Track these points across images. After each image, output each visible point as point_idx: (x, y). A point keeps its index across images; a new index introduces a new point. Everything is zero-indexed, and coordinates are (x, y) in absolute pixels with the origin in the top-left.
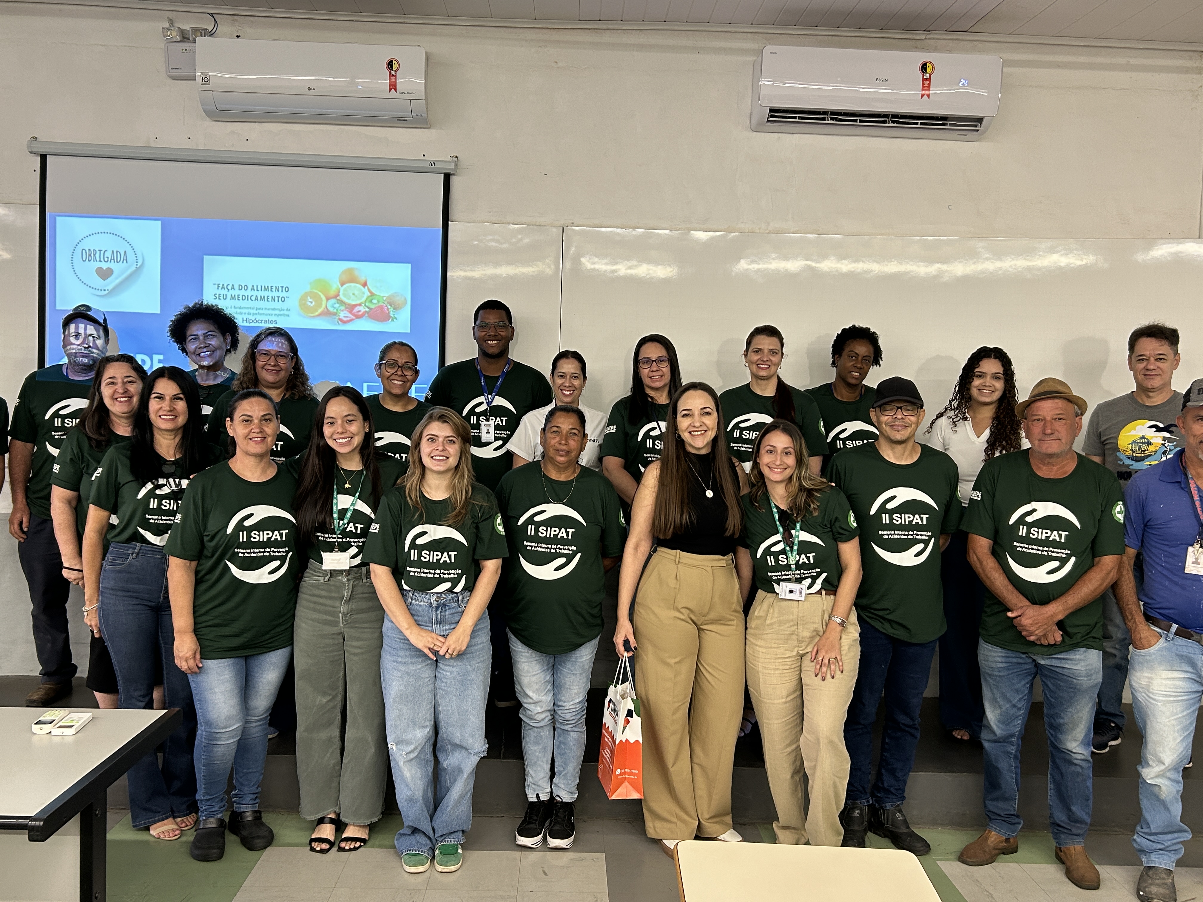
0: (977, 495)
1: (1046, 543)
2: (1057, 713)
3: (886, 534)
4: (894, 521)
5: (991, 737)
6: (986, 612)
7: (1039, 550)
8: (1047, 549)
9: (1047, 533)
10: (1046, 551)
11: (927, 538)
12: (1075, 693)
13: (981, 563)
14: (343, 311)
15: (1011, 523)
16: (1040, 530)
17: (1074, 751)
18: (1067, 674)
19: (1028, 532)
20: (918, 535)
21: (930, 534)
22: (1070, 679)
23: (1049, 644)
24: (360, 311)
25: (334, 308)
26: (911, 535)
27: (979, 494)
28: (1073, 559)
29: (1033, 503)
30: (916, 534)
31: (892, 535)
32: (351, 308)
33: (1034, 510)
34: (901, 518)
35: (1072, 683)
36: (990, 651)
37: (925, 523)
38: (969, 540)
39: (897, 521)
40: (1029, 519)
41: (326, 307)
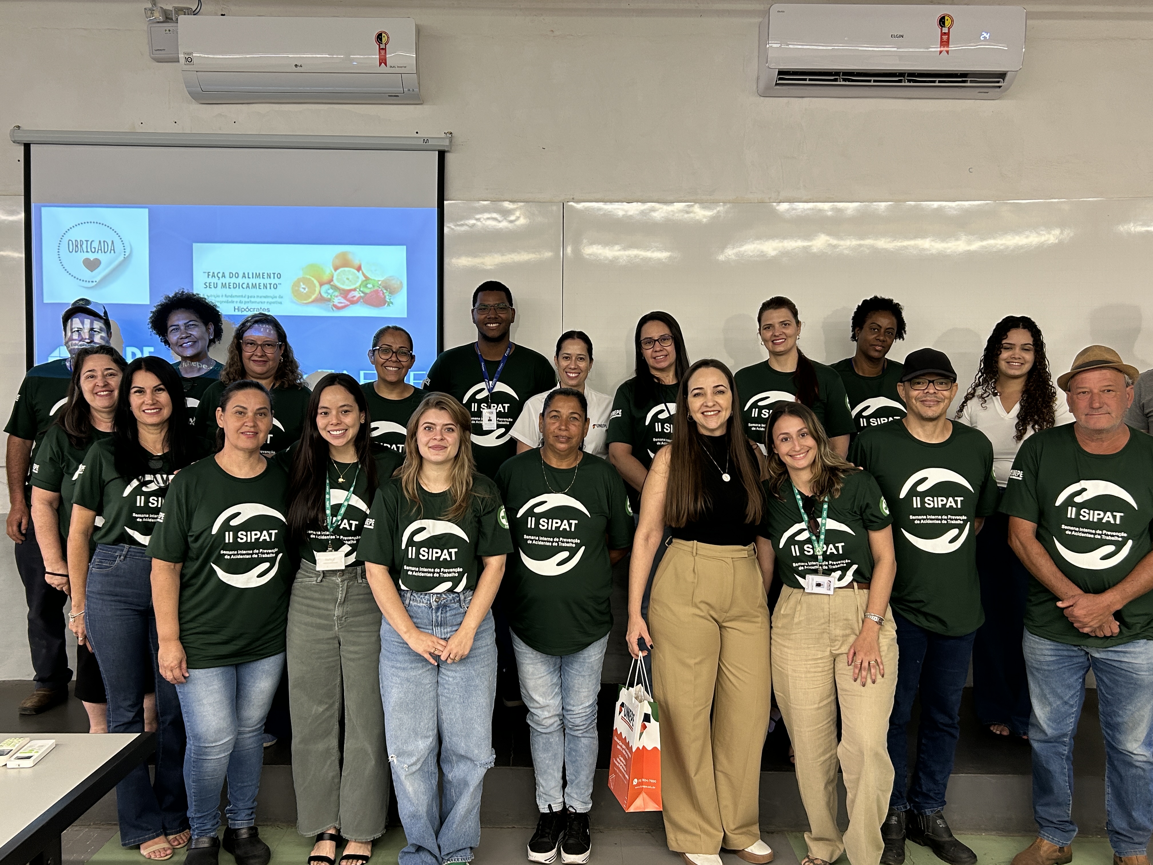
0: (1018, 476)
1: (1099, 525)
2: (1114, 711)
3: (918, 519)
4: (926, 505)
5: (1040, 736)
6: (1030, 601)
7: (1091, 534)
8: (1100, 532)
9: (1099, 514)
10: (1099, 534)
11: (962, 522)
12: (1136, 689)
13: (1025, 548)
14: (337, 296)
15: (1057, 504)
16: (1092, 512)
17: (1135, 752)
18: (1126, 669)
19: (1078, 514)
20: (952, 520)
21: (965, 518)
22: (1128, 673)
23: (1105, 636)
24: (354, 296)
25: (328, 294)
26: (944, 519)
27: (1020, 473)
28: (1130, 543)
29: (1082, 482)
30: (950, 519)
31: (924, 519)
32: (345, 293)
33: (1084, 490)
34: (933, 501)
35: (1132, 678)
36: (1038, 643)
37: (959, 506)
38: (1010, 524)
39: (929, 504)
40: (1078, 499)
41: (320, 292)
